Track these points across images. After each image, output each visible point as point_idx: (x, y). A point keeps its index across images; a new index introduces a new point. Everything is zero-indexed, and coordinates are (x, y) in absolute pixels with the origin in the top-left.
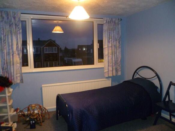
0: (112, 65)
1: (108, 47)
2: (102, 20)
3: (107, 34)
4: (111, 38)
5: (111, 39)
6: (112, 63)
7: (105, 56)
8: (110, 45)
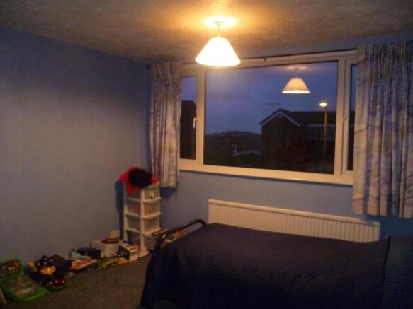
0: (379, 182)
1: (370, 128)
2: (355, 52)
3: (367, 91)
4: (378, 102)
5: (381, 104)
6: (379, 175)
7: (358, 154)
8: (377, 123)
